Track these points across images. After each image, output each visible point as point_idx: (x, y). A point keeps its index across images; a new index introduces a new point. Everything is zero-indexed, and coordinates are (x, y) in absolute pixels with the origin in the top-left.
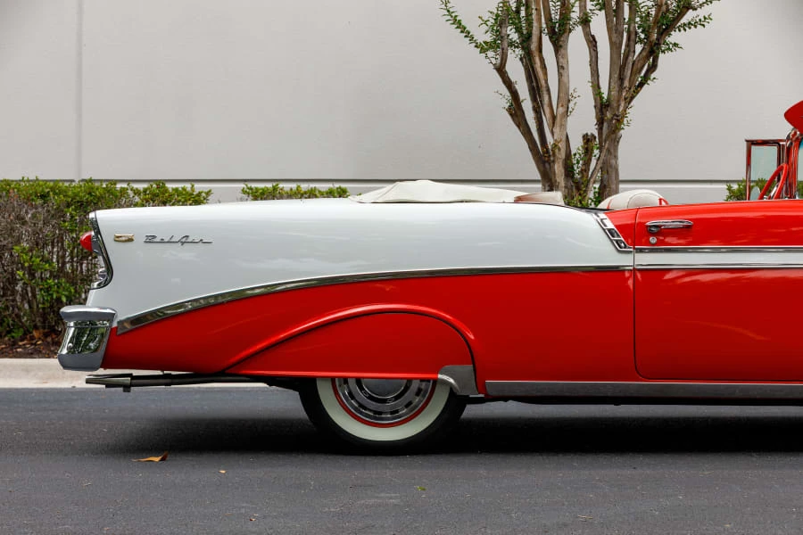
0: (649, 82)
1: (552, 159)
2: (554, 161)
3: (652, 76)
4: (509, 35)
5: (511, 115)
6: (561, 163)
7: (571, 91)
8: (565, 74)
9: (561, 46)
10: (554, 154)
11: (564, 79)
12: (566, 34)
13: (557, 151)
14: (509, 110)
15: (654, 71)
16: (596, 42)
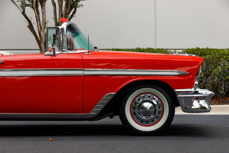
0: (73, 17)
1: (40, 42)
2: (41, 43)
3: (74, 15)
4: (25, 2)
5: (29, 28)
6: (43, 43)
7: (47, 20)
8: (44, 15)
9: (43, 6)
10: (41, 40)
11: (44, 16)
12: (44, 2)
13: (42, 39)
14: (28, 26)
15: (75, 14)
16: (55, 4)
